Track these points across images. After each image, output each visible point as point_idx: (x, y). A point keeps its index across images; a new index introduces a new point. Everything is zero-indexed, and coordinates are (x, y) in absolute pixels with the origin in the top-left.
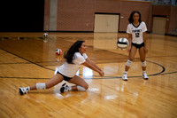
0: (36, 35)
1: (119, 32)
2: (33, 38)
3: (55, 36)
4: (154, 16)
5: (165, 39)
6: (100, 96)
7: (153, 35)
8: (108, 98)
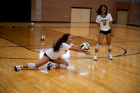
0: (25, 25)
1: (91, 22)
2: (22, 27)
3: (39, 25)
4: (118, 10)
5: (127, 28)
6: (76, 73)
7: (117, 25)
8: (82, 74)
